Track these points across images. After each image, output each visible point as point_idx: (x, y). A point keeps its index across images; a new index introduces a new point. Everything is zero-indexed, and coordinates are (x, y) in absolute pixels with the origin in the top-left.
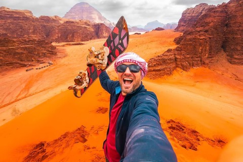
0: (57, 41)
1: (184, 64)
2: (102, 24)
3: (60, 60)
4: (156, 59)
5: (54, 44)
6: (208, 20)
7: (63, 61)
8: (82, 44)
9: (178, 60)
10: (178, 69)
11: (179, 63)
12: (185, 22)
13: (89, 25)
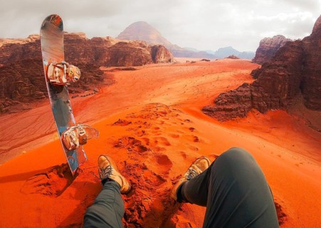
0: (106, 65)
1: (262, 104)
2: (160, 46)
3: (106, 87)
4: (228, 94)
5: (102, 68)
6: (287, 54)
7: (109, 89)
8: (134, 69)
9: (255, 99)
10: (254, 110)
11: (256, 103)
12: (263, 52)
13: (144, 47)
